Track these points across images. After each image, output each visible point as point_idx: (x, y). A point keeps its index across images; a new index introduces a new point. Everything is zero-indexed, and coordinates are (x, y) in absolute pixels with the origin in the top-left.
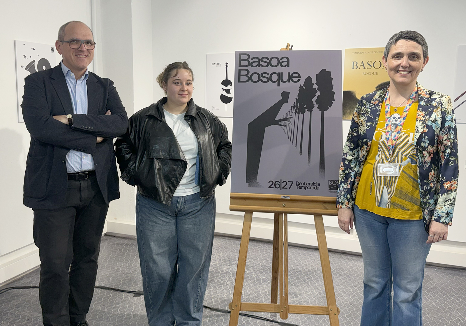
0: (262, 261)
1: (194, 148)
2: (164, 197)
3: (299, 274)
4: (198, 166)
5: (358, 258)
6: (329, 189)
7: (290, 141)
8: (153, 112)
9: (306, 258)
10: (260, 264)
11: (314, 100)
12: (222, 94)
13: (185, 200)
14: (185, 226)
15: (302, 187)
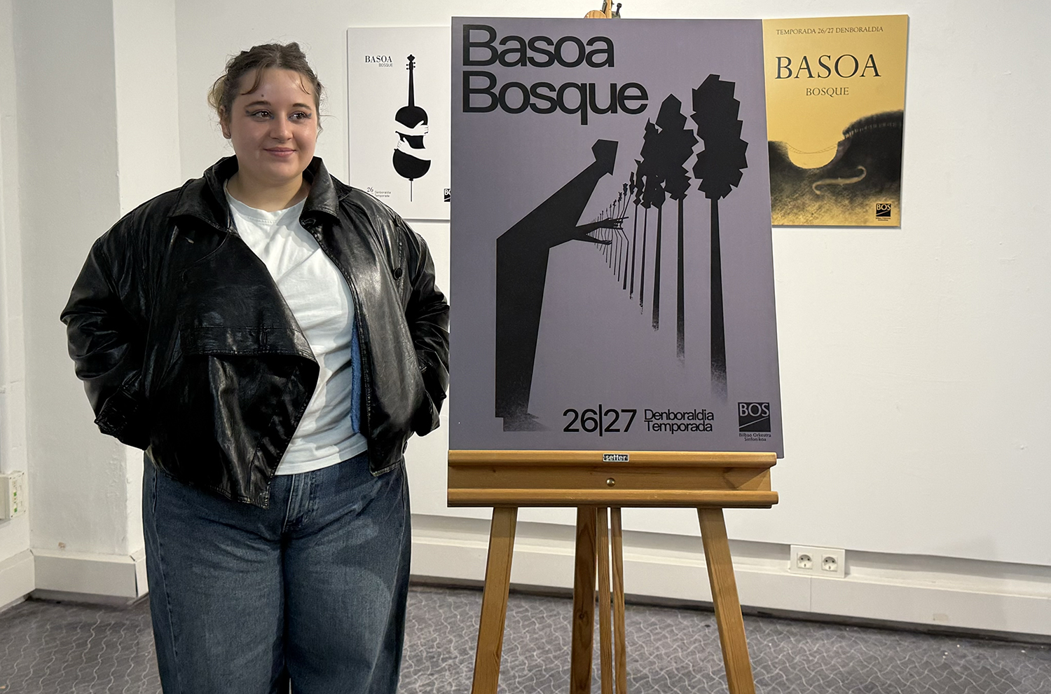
0: (530, 654)
1: (340, 316)
2: (248, 482)
3: (643, 686)
4: (358, 374)
5: (805, 629)
6: (741, 430)
7: (625, 288)
8: (192, 206)
9: (657, 637)
10: (525, 664)
11: (689, 164)
12: (397, 151)
13: (312, 484)
14: (311, 568)
15: (663, 426)
